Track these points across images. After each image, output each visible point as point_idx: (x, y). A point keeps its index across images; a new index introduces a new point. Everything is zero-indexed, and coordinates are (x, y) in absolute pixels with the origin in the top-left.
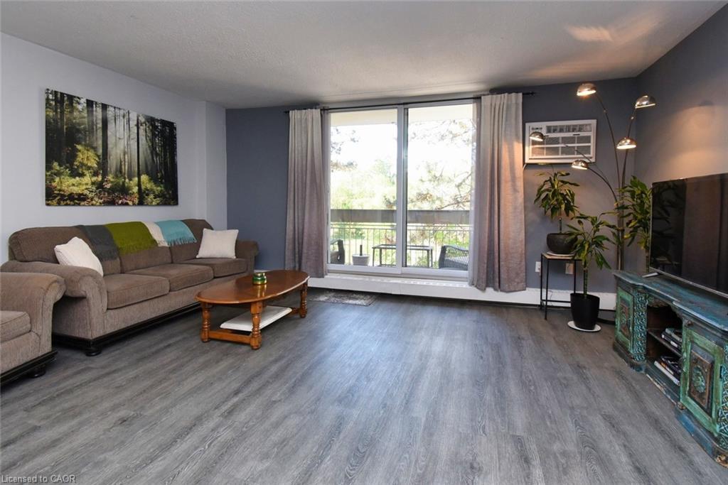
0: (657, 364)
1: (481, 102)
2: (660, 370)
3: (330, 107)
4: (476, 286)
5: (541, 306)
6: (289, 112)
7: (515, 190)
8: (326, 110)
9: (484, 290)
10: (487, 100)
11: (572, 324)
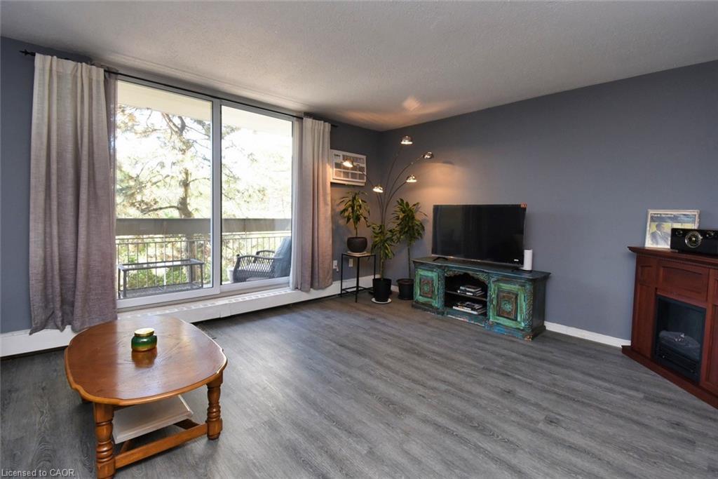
0: (454, 307)
1: (302, 122)
2: (458, 311)
3: (120, 72)
4: (300, 289)
5: (341, 295)
6: (34, 55)
7: (326, 204)
8: (112, 73)
9: (308, 291)
10: (308, 122)
11: (374, 300)
